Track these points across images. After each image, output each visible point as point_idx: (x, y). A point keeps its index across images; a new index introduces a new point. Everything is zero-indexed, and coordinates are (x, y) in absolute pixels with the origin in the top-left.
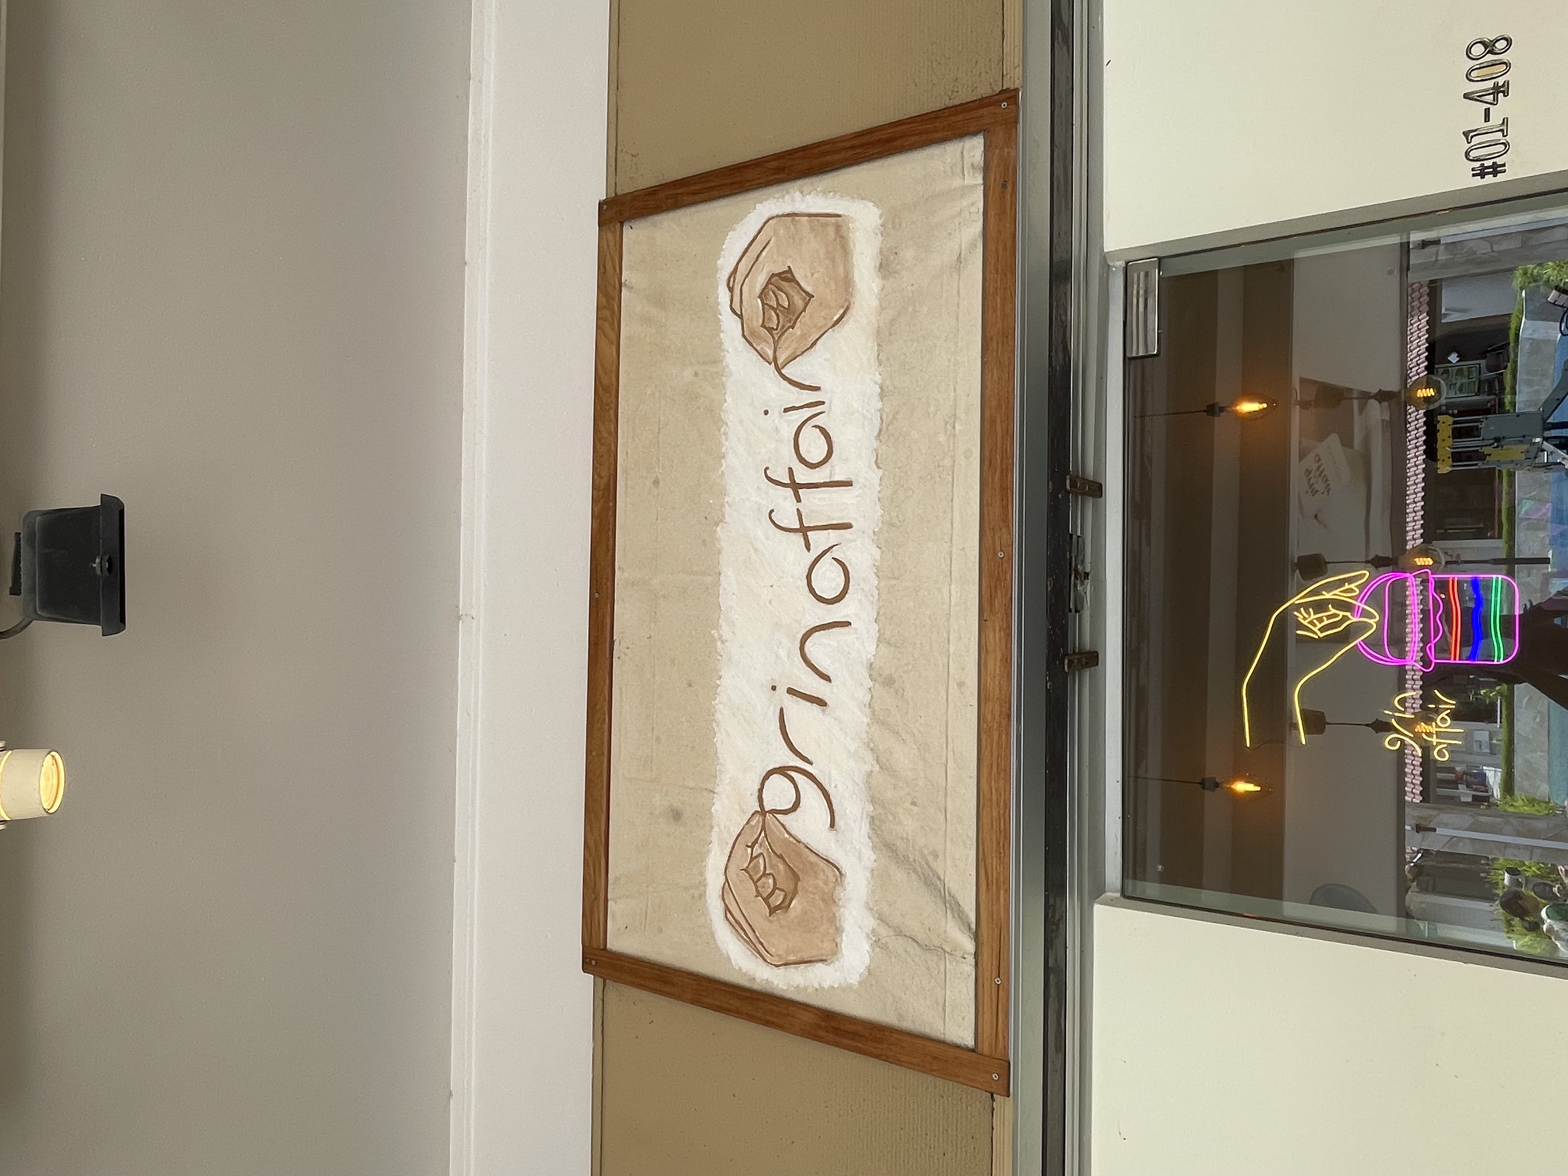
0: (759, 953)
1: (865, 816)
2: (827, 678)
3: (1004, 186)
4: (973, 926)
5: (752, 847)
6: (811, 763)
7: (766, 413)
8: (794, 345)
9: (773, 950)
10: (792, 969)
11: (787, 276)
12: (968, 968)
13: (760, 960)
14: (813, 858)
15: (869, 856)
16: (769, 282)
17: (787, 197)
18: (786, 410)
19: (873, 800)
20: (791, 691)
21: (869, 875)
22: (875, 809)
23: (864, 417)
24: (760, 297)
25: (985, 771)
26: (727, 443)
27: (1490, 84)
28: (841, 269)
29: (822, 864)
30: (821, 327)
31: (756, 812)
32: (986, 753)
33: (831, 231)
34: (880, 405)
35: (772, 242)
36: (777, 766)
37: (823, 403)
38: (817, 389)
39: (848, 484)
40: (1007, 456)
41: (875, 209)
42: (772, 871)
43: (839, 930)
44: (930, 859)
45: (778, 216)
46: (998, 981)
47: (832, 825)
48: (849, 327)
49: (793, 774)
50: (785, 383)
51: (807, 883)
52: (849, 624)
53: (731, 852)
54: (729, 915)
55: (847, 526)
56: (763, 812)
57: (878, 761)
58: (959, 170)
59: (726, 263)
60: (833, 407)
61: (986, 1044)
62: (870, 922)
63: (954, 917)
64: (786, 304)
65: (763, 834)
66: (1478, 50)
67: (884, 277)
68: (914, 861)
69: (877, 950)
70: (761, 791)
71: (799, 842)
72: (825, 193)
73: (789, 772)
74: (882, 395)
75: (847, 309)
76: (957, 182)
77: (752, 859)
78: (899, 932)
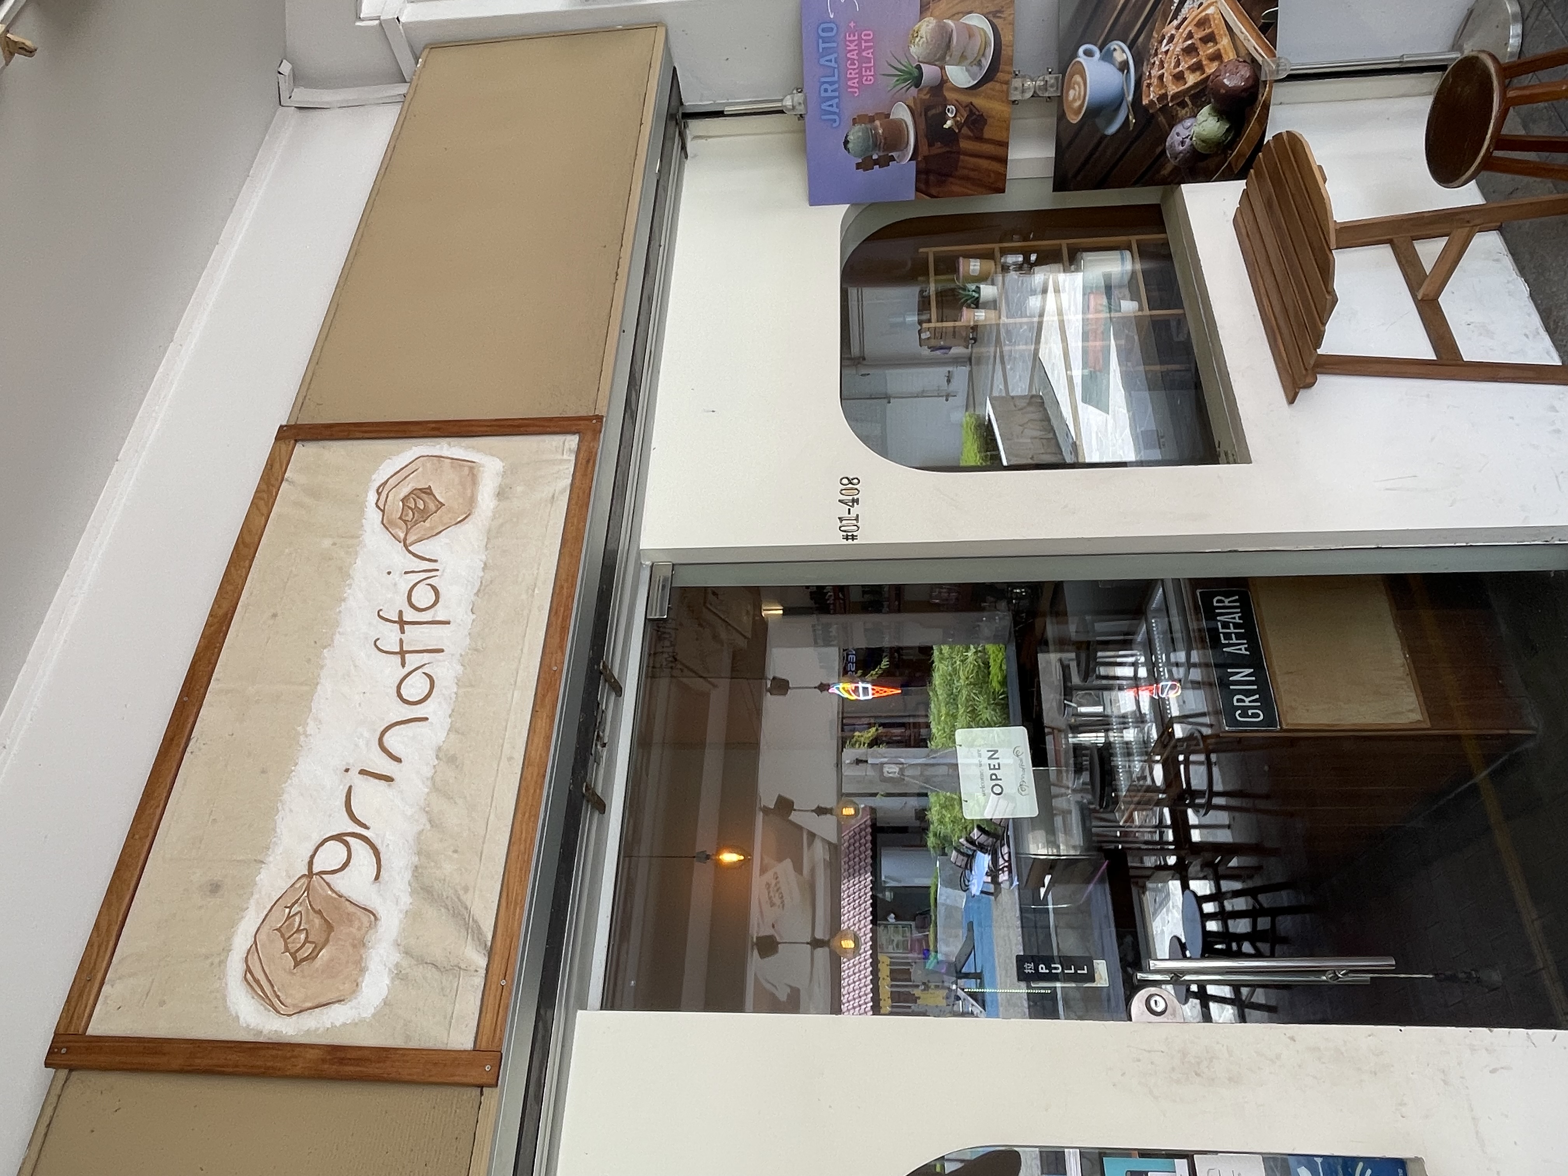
0: (273, 1006)
1: (410, 864)
2: (399, 760)
3: (588, 461)
4: (489, 944)
5: (291, 908)
6: (367, 828)
7: (389, 573)
8: (423, 532)
9: (288, 1001)
10: (305, 1015)
11: (428, 491)
12: (479, 981)
13: (273, 1013)
14: (351, 909)
15: (406, 900)
16: (411, 493)
17: (438, 446)
18: (406, 573)
19: (419, 853)
20: (363, 772)
21: (401, 916)
22: (419, 860)
23: (468, 581)
24: (402, 500)
25: (519, 816)
26: (349, 591)
27: (851, 498)
28: (469, 492)
29: (359, 912)
30: (446, 524)
31: (304, 875)
32: (522, 804)
33: (466, 471)
34: (482, 574)
35: (418, 471)
36: (335, 833)
37: (437, 570)
38: (436, 561)
39: (448, 623)
40: (568, 609)
41: (501, 463)
42: (307, 927)
43: (363, 970)
44: (461, 893)
45: (428, 456)
46: (503, 983)
47: (377, 878)
48: (467, 526)
49: (348, 839)
50: (411, 555)
51: (342, 931)
52: (427, 719)
53: (267, 915)
54: (248, 975)
55: (442, 651)
56: (310, 874)
57: (430, 821)
58: (560, 450)
59: (379, 478)
60: (445, 574)
61: (485, 1038)
62: (396, 957)
63: (473, 940)
64: (422, 507)
65: (306, 894)
66: (845, 481)
67: (499, 500)
68: (447, 898)
69: (397, 982)
70: (312, 857)
71: (341, 896)
72: (467, 448)
73: (345, 838)
74: (485, 567)
75: (469, 515)
76: (559, 457)
77: (288, 917)
78: (421, 961)
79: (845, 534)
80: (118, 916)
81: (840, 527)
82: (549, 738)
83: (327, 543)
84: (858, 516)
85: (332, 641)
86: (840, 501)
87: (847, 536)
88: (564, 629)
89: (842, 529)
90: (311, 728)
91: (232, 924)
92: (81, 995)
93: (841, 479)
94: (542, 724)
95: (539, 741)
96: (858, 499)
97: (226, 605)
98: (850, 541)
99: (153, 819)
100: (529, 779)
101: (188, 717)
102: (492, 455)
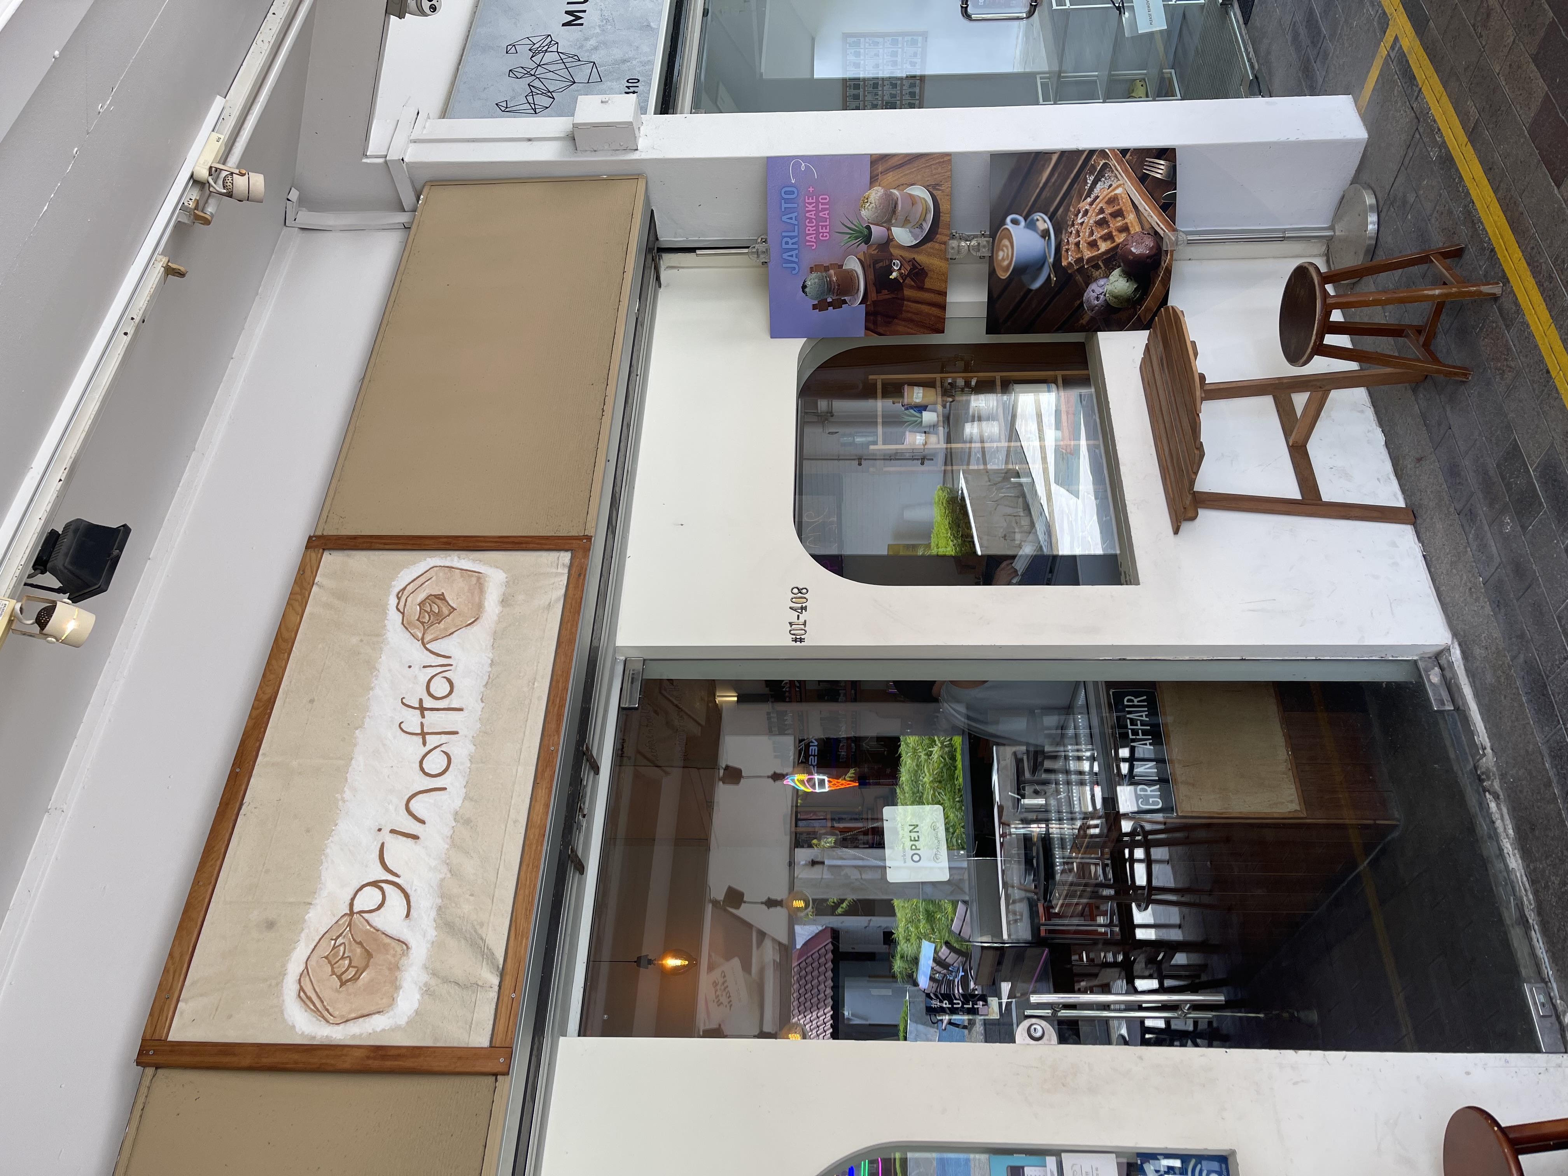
0: (323, 1017)
1: (434, 905)
2: (423, 822)
3: (580, 575)
4: (501, 966)
5: (336, 940)
6: (397, 876)
7: (410, 667)
8: (438, 633)
9: (336, 1013)
10: (350, 1024)
11: (441, 597)
12: (493, 995)
13: (323, 1022)
14: (387, 940)
15: (432, 933)
16: (427, 598)
17: (449, 558)
18: (424, 667)
19: (442, 896)
20: (393, 831)
21: (429, 946)
22: (442, 901)
23: (478, 675)
24: (419, 605)
25: (524, 867)
26: (376, 682)
27: (800, 605)
28: (477, 599)
29: (394, 944)
30: (458, 626)
31: (345, 914)
32: (526, 857)
33: (474, 580)
34: (490, 669)
35: (433, 579)
36: (371, 880)
37: (452, 665)
38: (450, 657)
39: (461, 710)
40: (563, 700)
41: (504, 574)
42: (350, 954)
43: (397, 988)
44: (478, 927)
45: (440, 566)
46: (513, 995)
47: (408, 915)
48: (475, 628)
49: (383, 885)
50: (428, 653)
51: (379, 958)
52: (445, 789)
53: (315, 946)
54: (302, 994)
55: (456, 733)
56: (352, 913)
57: (450, 871)
58: (555, 565)
59: (398, 585)
60: (458, 668)
61: (499, 1039)
62: (424, 978)
63: (487, 964)
64: (437, 611)
65: (348, 929)
66: (796, 591)
67: (503, 607)
68: (466, 931)
69: (426, 997)
70: (353, 899)
71: (378, 930)
72: (474, 560)
73: (380, 884)
74: (492, 664)
75: (478, 618)
76: (554, 570)
77: (334, 948)
78: (446, 980)
79: (794, 637)
80: (189, 948)
81: (790, 631)
82: (547, 806)
83: (354, 640)
84: (805, 621)
85: (363, 723)
86: (790, 608)
87: (796, 638)
88: (560, 717)
89: (792, 632)
90: (348, 794)
91: (286, 954)
92: (161, 1010)
93: (793, 589)
94: (542, 793)
95: (539, 808)
96: (806, 607)
97: (269, 691)
98: (798, 644)
99: (215, 869)
100: (532, 837)
101: (240, 785)
102: (497, 568)
